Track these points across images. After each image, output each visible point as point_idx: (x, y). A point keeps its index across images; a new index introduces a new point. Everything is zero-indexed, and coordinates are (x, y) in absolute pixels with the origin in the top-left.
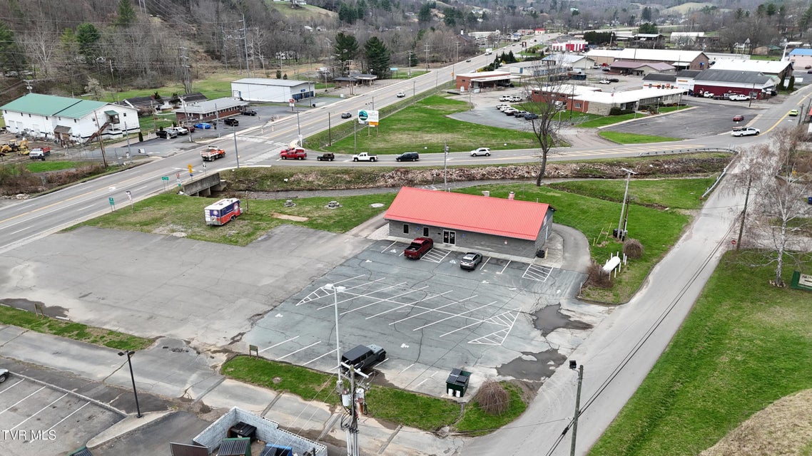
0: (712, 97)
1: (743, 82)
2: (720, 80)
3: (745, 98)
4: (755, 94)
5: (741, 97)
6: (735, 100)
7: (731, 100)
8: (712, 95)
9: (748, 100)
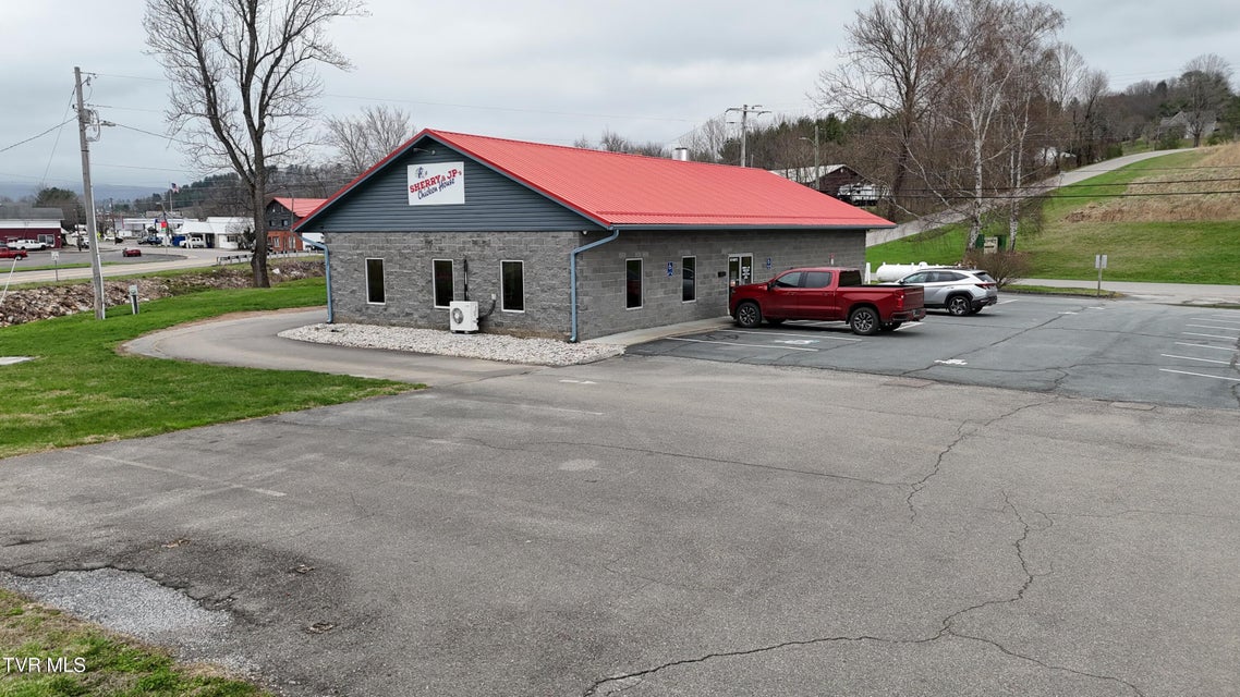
1: (17, 218)
3: (39, 245)
5: (31, 245)
9: (43, 248)
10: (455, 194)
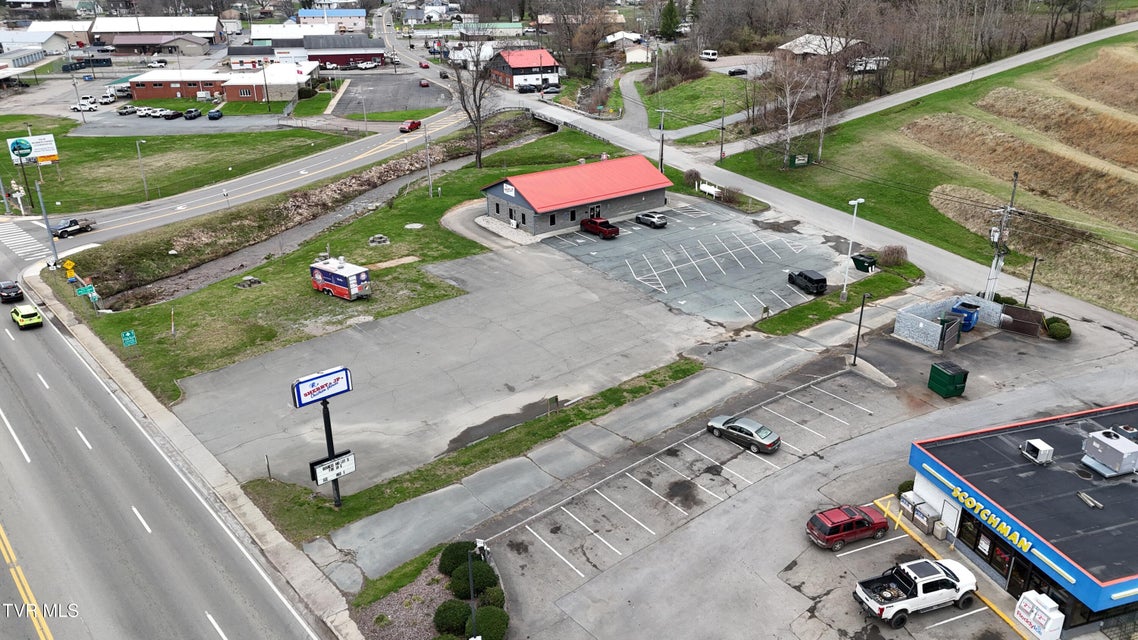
0: (337, 69)
1: (361, 47)
2: (336, 47)
3: (373, 65)
4: (378, 60)
5: (369, 65)
6: (366, 69)
7: (361, 69)
8: (335, 65)
9: (375, 67)
10: (512, 194)
